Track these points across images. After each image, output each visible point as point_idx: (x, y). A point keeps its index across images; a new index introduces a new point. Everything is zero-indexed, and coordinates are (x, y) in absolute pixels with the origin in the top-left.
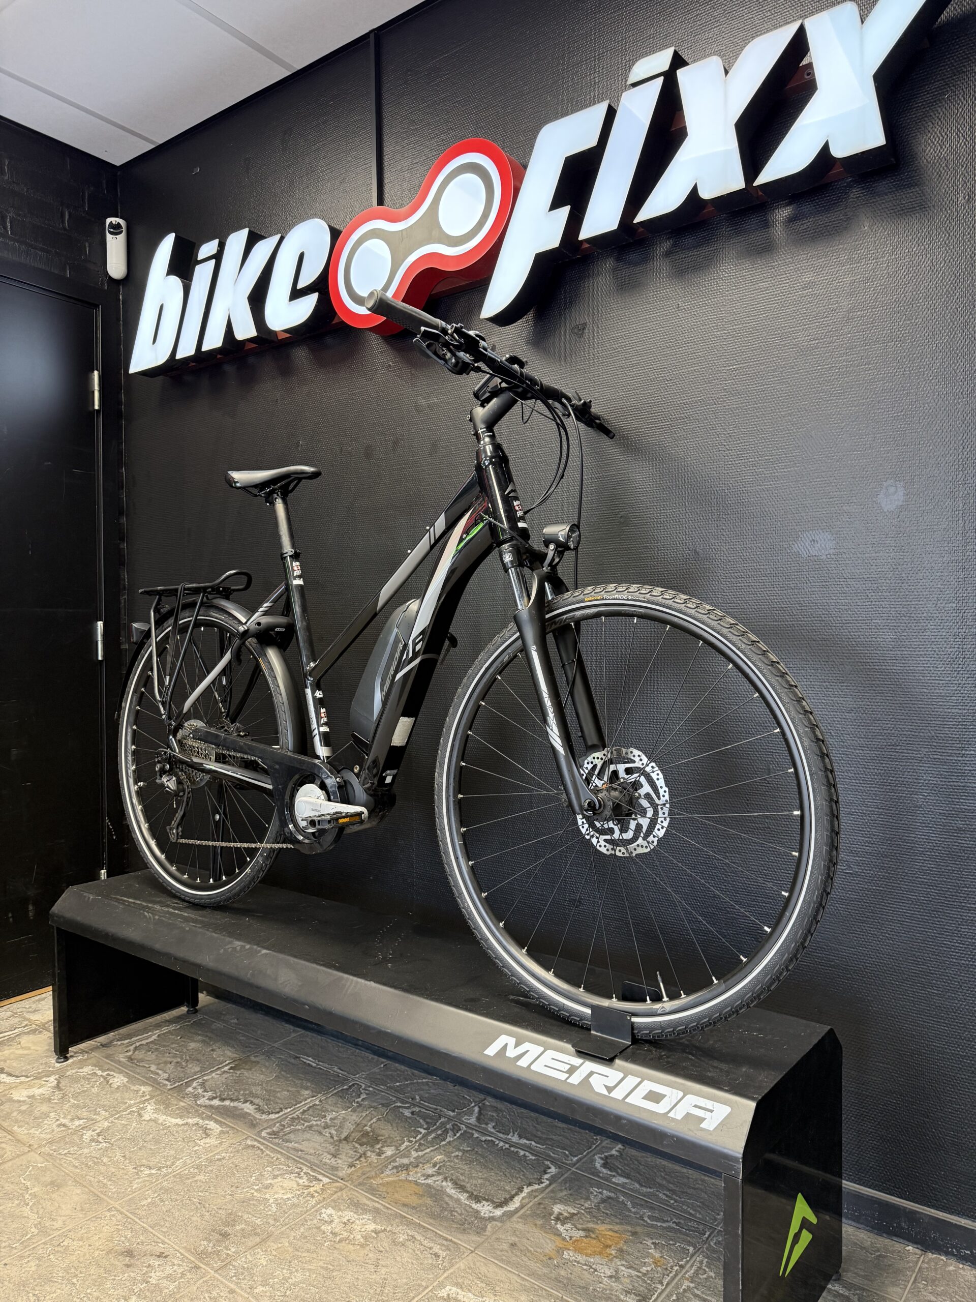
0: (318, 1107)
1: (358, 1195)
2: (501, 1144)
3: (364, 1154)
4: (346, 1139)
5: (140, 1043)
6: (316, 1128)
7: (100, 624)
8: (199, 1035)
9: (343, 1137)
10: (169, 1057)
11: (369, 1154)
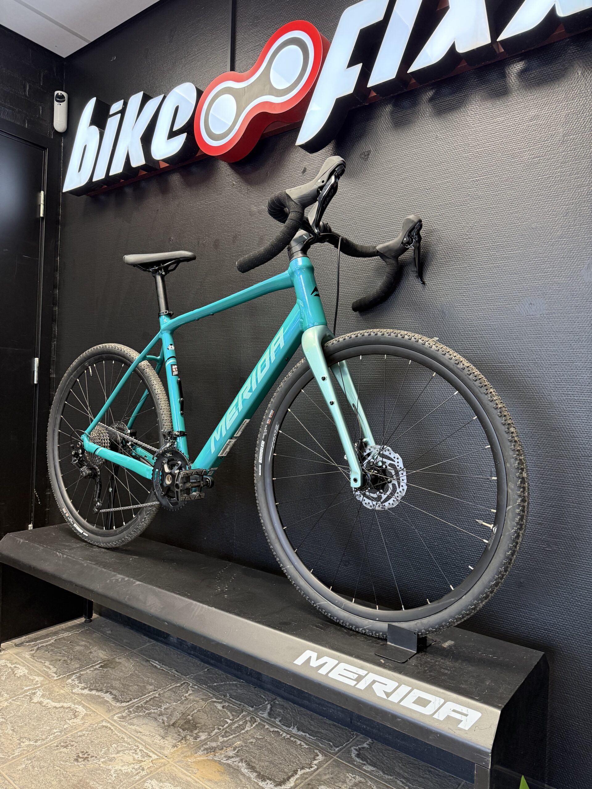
0: (157, 699)
1: (177, 770)
2: (284, 735)
3: (185, 737)
4: (173, 725)
5: (42, 645)
6: (153, 715)
7: (37, 360)
8: (83, 641)
9: (171, 723)
10: (60, 656)
11: (188, 737)
